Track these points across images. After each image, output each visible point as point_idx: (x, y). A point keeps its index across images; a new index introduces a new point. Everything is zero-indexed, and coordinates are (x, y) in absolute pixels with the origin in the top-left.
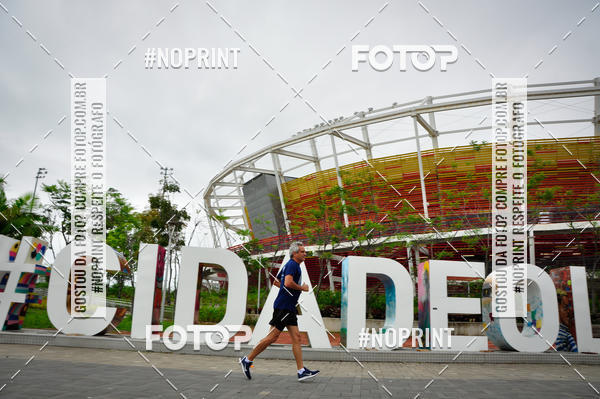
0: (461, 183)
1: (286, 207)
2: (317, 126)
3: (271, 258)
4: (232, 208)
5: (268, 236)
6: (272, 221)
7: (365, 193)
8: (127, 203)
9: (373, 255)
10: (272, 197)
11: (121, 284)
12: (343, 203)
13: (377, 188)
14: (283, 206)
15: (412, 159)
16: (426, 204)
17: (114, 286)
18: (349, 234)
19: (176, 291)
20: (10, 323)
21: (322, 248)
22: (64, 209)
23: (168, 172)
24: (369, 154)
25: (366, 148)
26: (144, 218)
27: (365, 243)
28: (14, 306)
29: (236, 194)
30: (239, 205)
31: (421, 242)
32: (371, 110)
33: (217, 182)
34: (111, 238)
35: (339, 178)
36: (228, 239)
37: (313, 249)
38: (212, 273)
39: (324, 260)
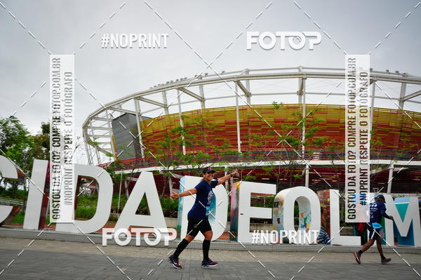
0: (263, 129)
1: (142, 138)
2: (168, 83)
3: (129, 174)
4: (103, 136)
5: (127, 158)
7: (199, 132)
8: (24, 128)
10: (133, 130)
11: (15, 188)
12: (183, 138)
13: (207, 129)
14: (140, 138)
15: (232, 111)
16: (239, 142)
17: (10, 189)
18: (186, 160)
21: (166, 169)
24: (203, 105)
25: (201, 101)
26: (36, 139)
27: (197, 167)
29: (107, 126)
30: (108, 134)
31: (235, 168)
32: (206, 74)
33: (93, 117)
34: (9, 153)
35: (181, 120)
36: (99, 159)
37: (159, 169)
38: (85, 183)
39: (167, 178)
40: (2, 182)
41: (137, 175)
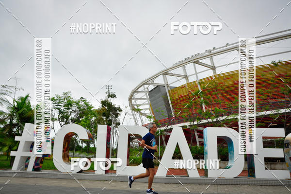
0: (266, 85)
1: (172, 102)
2: (186, 59)
3: (165, 130)
4: (143, 104)
5: (163, 118)
6: (165, 110)
7: (214, 93)
8: (90, 104)
9: (219, 126)
10: (164, 98)
11: (88, 146)
12: (202, 99)
13: (220, 90)
14: (170, 102)
17: (85, 147)
18: (206, 115)
19: (117, 149)
20: (36, 167)
21: (192, 123)
22: (59, 109)
23: (110, 88)
24: (215, 72)
25: (213, 69)
26: (99, 112)
27: (215, 120)
28: (37, 158)
29: (145, 97)
30: (147, 103)
32: (214, 48)
33: (135, 91)
34: (83, 122)
35: (199, 86)
36: (142, 121)
37: (187, 124)
38: (134, 139)
39: (193, 130)
40: (80, 143)
41: (170, 130)
